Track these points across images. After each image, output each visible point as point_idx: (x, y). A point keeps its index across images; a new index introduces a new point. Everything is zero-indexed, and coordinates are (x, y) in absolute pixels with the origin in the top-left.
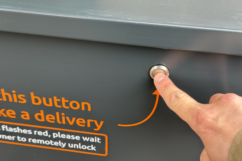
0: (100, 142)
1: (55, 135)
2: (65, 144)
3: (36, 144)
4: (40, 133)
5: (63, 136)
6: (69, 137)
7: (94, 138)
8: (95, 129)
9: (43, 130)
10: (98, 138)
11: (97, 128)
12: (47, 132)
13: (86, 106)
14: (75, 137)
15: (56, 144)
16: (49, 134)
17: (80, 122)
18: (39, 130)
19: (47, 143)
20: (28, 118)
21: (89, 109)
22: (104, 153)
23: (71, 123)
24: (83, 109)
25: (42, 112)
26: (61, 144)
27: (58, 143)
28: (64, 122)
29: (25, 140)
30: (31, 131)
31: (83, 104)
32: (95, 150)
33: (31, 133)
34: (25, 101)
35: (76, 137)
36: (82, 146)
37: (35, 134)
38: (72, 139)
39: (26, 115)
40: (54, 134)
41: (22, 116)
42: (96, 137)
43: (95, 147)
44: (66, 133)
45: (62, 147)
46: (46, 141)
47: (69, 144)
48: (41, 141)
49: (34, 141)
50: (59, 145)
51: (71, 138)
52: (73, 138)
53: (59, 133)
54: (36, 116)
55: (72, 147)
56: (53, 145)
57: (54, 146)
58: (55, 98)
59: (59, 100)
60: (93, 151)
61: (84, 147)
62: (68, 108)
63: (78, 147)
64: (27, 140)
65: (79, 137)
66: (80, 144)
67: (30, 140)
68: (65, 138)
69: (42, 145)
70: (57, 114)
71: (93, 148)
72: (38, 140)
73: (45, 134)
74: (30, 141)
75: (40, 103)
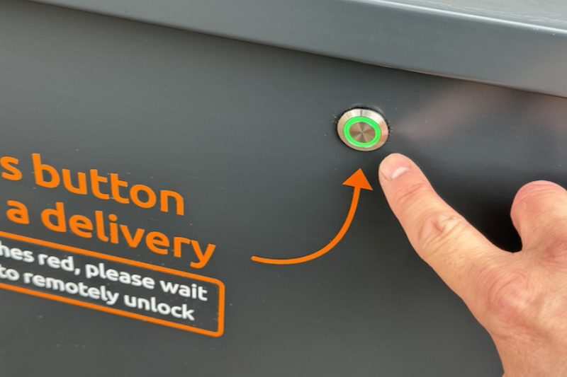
0: (205, 299)
1: (91, 271)
2: (116, 295)
3: (44, 289)
4: (53, 262)
5: (112, 275)
6: (126, 278)
7: (191, 288)
8: (193, 265)
9: (62, 255)
10: (200, 288)
11: (197, 261)
12: (70, 260)
13: (172, 201)
14: (141, 279)
15: (93, 293)
16: (76, 267)
17: (156, 241)
18: (51, 252)
19: (72, 288)
20: (25, 220)
21: (180, 211)
22: (215, 329)
23: (133, 243)
24: (165, 208)
25: (60, 205)
26: (107, 296)
27: (97, 292)
28: (115, 240)
29: (16, 277)
30: (31, 253)
31: (165, 194)
32: (192, 318)
33: (31, 259)
34: (17, 175)
35: (145, 279)
36: (161, 305)
37: (42, 262)
38: (134, 283)
39: (18, 212)
40: (88, 267)
41: (11, 214)
42: (194, 285)
43: (191, 311)
44: (120, 268)
45: (109, 303)
46: (69, 284)
47: (126, 298)
48: (56, 282)
49: (39, 280)
50: (100, 296)
51: (132, 281)
52: (136, 280)
53: (102, 265)
54: (46, 215)
55: (133, 305)
56: (85, 295)
57: (88, 299)
58: (94, 172)
59: (104, 180)
60: (186, 321)
61: (164, 309)
62: (126, 201)
63: (147, 308)
64: (22, 278)
65: (152, 282)
66: (153, 299)
67: (27, 276)
68: (115, 279)
69: (58, 292)
70: (99, 215)
71: (187, 314)
72: (49, 280)
73: (67, 265)
74: (27, 280)
75: (54, 183)
